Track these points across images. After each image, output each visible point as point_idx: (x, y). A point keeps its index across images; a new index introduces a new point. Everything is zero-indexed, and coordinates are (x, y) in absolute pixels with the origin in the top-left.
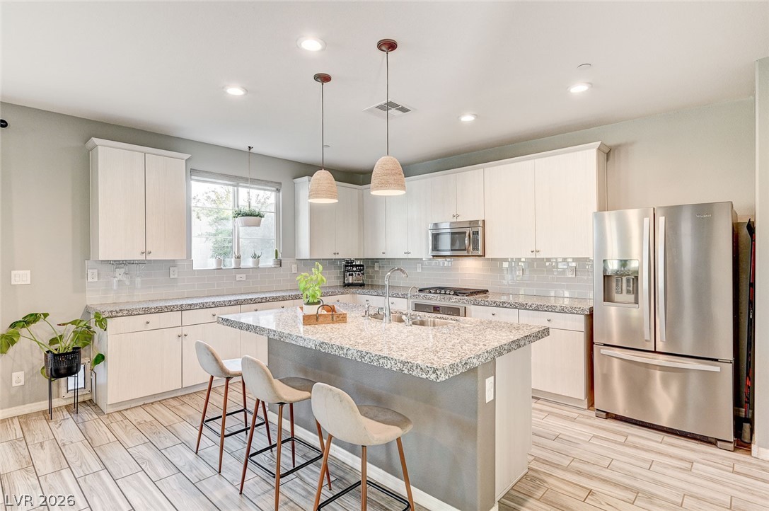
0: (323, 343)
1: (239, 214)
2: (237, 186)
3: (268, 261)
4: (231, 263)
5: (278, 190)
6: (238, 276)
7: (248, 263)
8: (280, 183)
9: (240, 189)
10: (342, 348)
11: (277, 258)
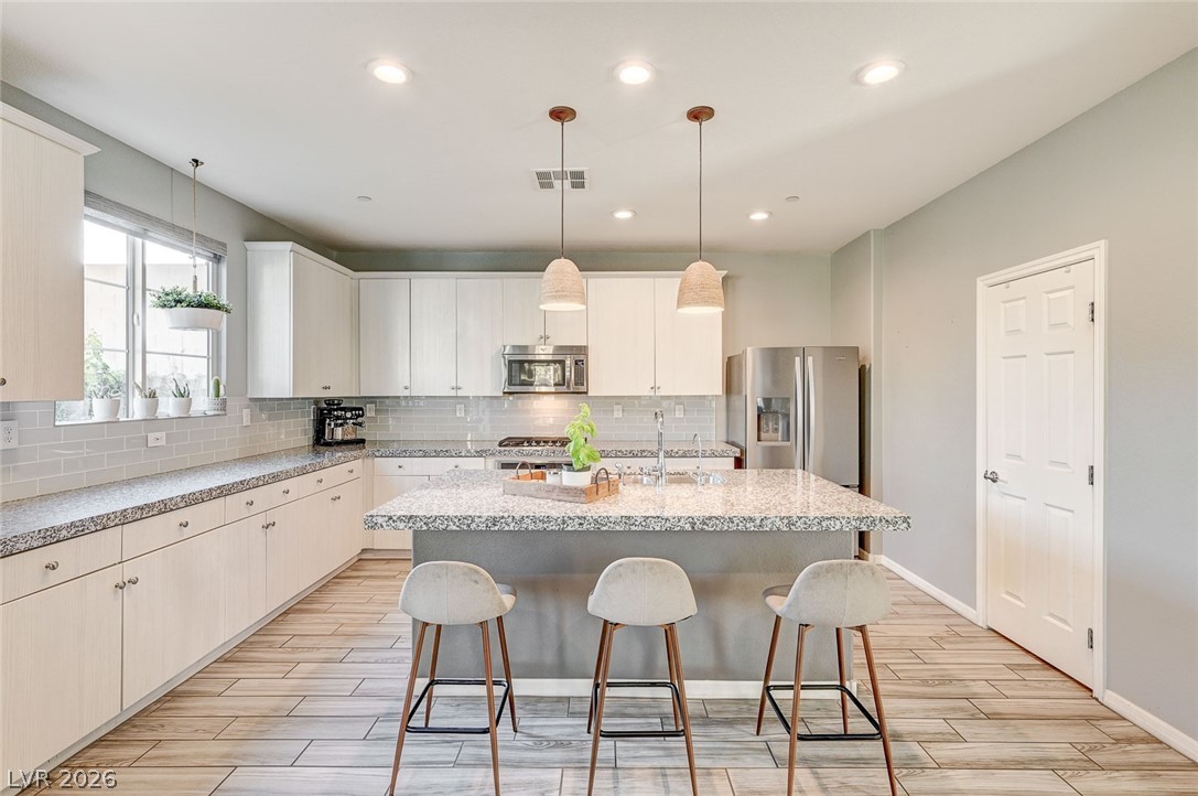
0: (710, 518)
1: (180, 301)
2: (144, 235)
3: (202, 403)
4: (137, 408)
5: (217, 259)
6: (151, 436)
7: (168, 407)
8: (224, 245)
9: (148, 244)
10: (752, 520)
11: (218, 395)
